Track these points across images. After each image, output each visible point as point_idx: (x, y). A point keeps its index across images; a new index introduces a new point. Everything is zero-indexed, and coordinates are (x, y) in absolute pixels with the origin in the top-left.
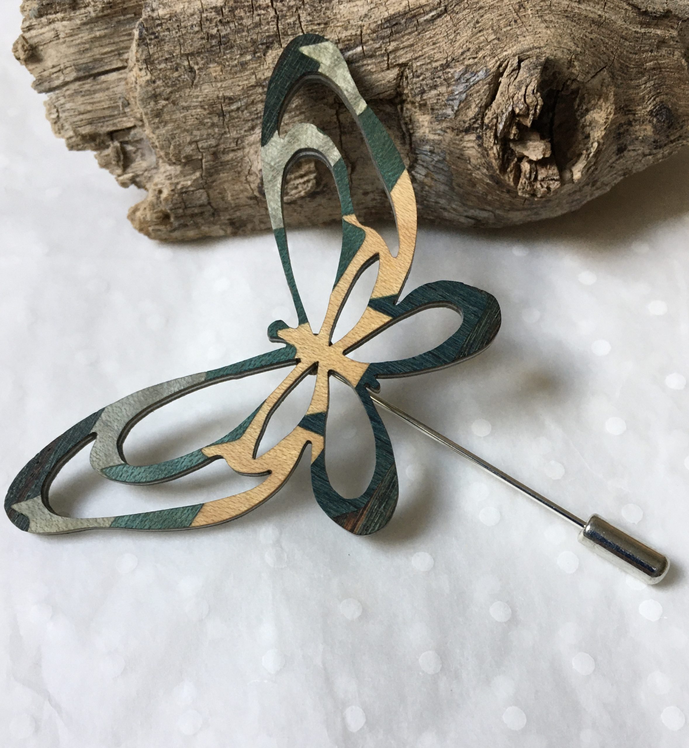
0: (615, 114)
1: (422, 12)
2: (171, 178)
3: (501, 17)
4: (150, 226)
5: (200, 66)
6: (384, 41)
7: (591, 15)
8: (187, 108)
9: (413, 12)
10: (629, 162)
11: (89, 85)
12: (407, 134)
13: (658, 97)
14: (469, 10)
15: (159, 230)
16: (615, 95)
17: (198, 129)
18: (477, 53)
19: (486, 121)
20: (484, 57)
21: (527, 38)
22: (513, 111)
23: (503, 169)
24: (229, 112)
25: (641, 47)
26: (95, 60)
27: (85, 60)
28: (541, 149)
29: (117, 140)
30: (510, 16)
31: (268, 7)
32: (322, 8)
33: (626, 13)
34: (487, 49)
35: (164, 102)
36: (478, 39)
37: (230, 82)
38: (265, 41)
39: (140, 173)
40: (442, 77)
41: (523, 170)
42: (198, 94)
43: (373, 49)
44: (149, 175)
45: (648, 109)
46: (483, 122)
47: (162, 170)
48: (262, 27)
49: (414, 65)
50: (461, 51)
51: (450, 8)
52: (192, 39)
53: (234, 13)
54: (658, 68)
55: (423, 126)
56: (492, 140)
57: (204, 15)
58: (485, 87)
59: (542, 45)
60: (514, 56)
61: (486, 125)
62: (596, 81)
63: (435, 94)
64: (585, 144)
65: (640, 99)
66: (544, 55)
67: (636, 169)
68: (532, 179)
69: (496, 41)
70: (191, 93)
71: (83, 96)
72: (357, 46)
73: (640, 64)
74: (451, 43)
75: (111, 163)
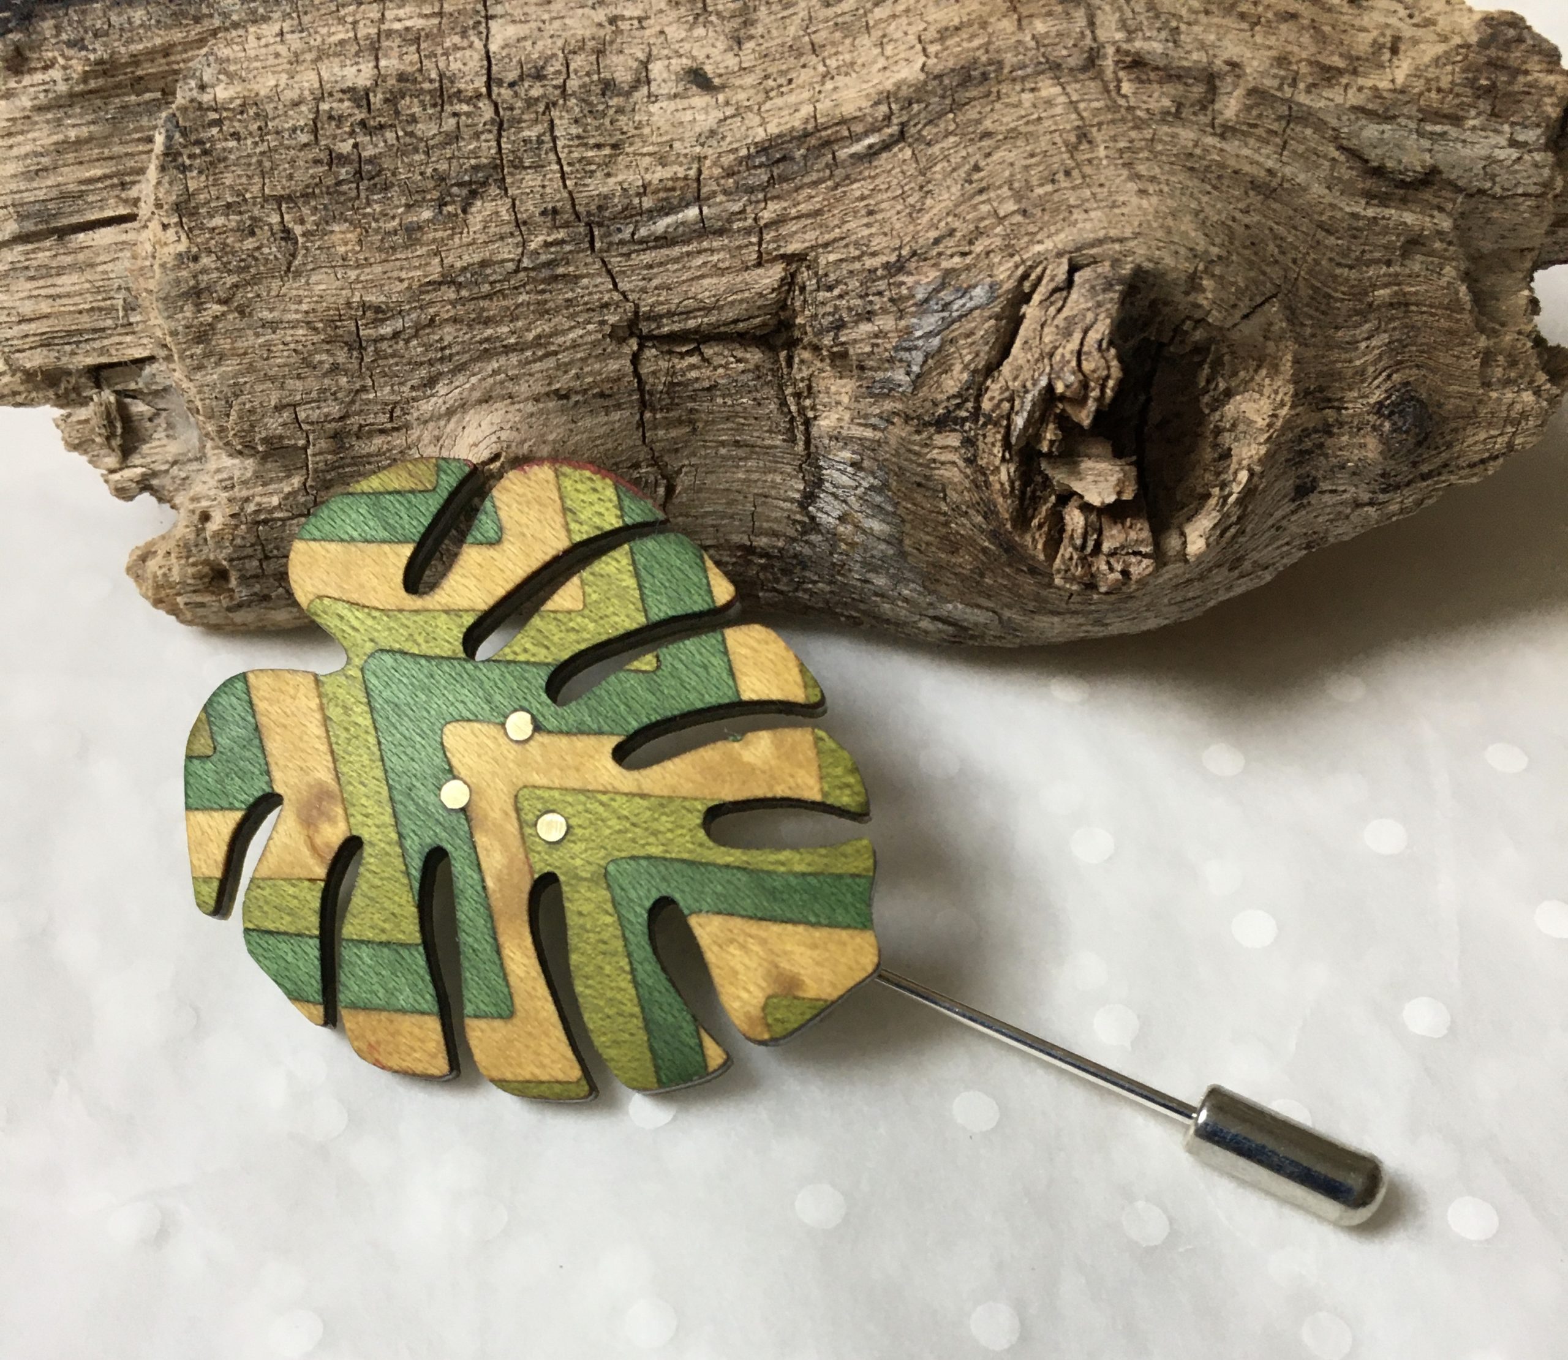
0: (1292, 407)
1: (846, 133)
2: (233, 487)
3: (1033, 160)
4: (179, 594)
5: (309, 227)
6: (753, 198)
7: (1247, 168)
8: (274, 326)
9: (824, 133)
10: (1320, 519)
11: (48, 254)
12: (799, 420)
13: (1397, 371)
14: (957, 139)
15: (202, 605)
16: (1296, 361)
17: (299, 377)
18: (971, 243)
19: (986, 405)
20: (988, 254)
21: (1092, 214)
22: (1050, 388)
23: (1022, 520)
24: (375, 341)
25: (1364, 252)
26: (63, 197)
27: (41, 195)
28: (1113, 479)
29: (109, 387)
30: (1055, 159)
31: (479, 96)
32: (608, 107)
33: (1332, 169)
34: (996, 235)
35: (217, 308)
36: (975, 207)
37: (378, 269)
38: (467, 178)
39: (158, 467)
40: (887, 293)
41: (1069, 528)
42: (301, 292)
43: (725, 215)
44: (183, 475)
45: (1372, 401)
46: (978, 408)
47: (212, 465)
48: (462, 144)
49: (822, 261)
50: (933, 234)
51: (913, 131)
52: (292, 161)
53: (396, 105)
54: (1402, 303)
55: (838, 403)
56: (997, 450)
57: (324, 106)
58: (986, 326)
59: (1128, 232)
60: (1059, 255)
61: (984, 415)
62: (1250, 329)
63: (868, 333)
64: (1218, 474)
65: (1356, 373)
66: (1130, 259)
67: (1336, 536)
68: (1089, 550)
69: (1018, 218)
70: (284, 290)
71: (32, 278)
72: (687, 206)
73: (1360, 292)
74: (910, 214)
75: (93, 441)
